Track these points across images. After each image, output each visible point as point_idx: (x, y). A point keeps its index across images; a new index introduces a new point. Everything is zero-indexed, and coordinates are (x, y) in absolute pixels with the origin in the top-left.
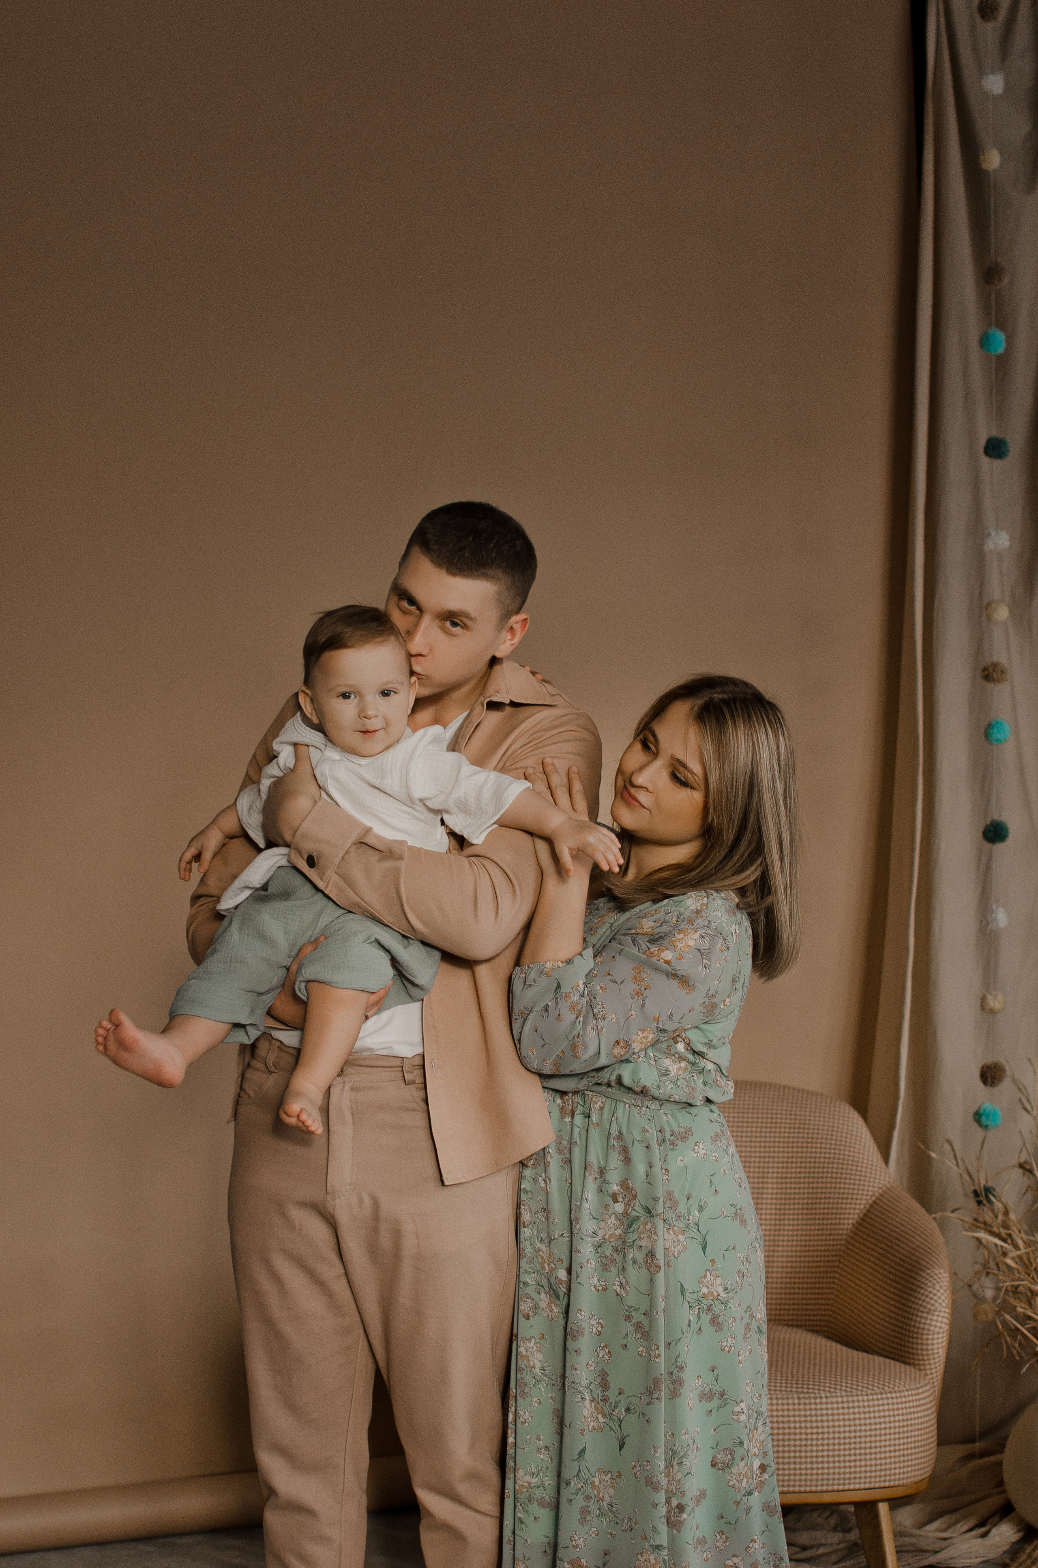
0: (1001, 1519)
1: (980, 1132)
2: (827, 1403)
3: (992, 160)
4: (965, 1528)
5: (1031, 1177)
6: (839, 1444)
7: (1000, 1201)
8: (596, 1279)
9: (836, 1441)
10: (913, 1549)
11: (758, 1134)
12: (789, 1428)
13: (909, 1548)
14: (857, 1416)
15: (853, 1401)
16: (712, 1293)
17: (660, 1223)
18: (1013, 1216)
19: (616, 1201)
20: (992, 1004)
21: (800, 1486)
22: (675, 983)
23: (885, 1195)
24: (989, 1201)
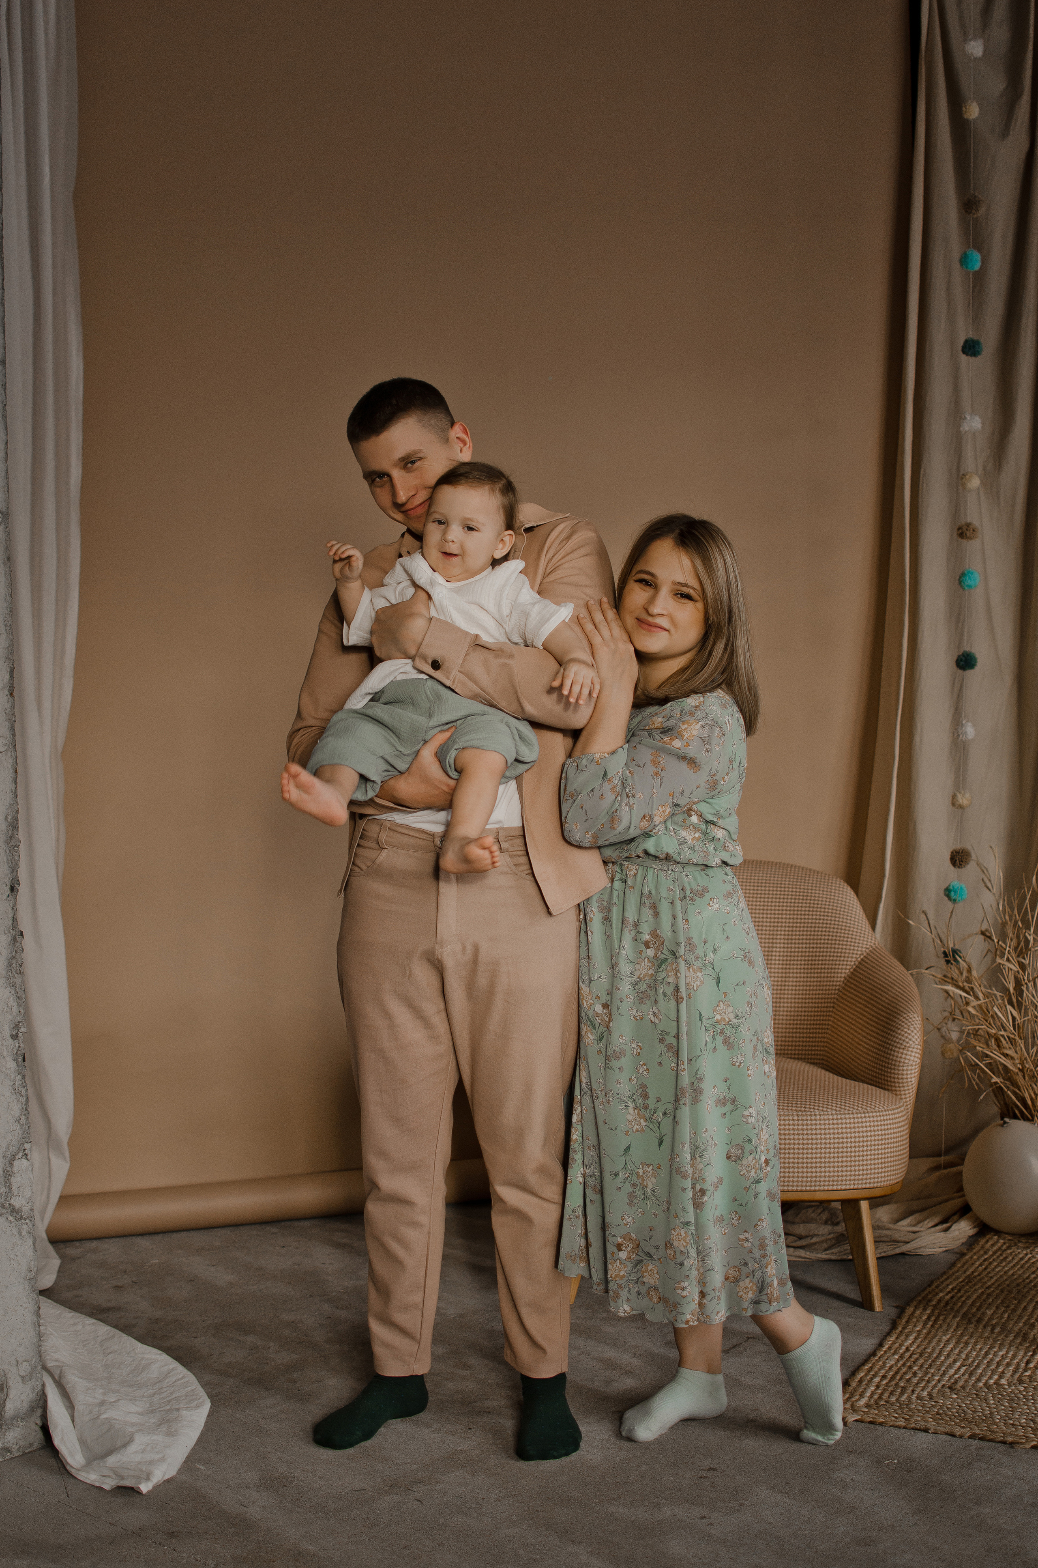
0: (961, 1217)
1: (950, 905)
2: (820, 1120)
3: (973, 111)
4: (932, 1224)
5: (990, 941)
6: (830, 1153)
7: (965, 961)
8: (635, 1011)
9: (828, 1150)
10: (888, 1240)
11: (770, 904)
12: (789, 1139)
13: (884, 1239)
14: (844, 1130)
15: (841, 1119)
16: (724, 1019)
17: (682, 963)
18: (974, 973)
19: (648, 947)
20: (961, 801)
21: (797, 1186)
22: (684, 765)
23: (871, 954)
24: (956, 960)
